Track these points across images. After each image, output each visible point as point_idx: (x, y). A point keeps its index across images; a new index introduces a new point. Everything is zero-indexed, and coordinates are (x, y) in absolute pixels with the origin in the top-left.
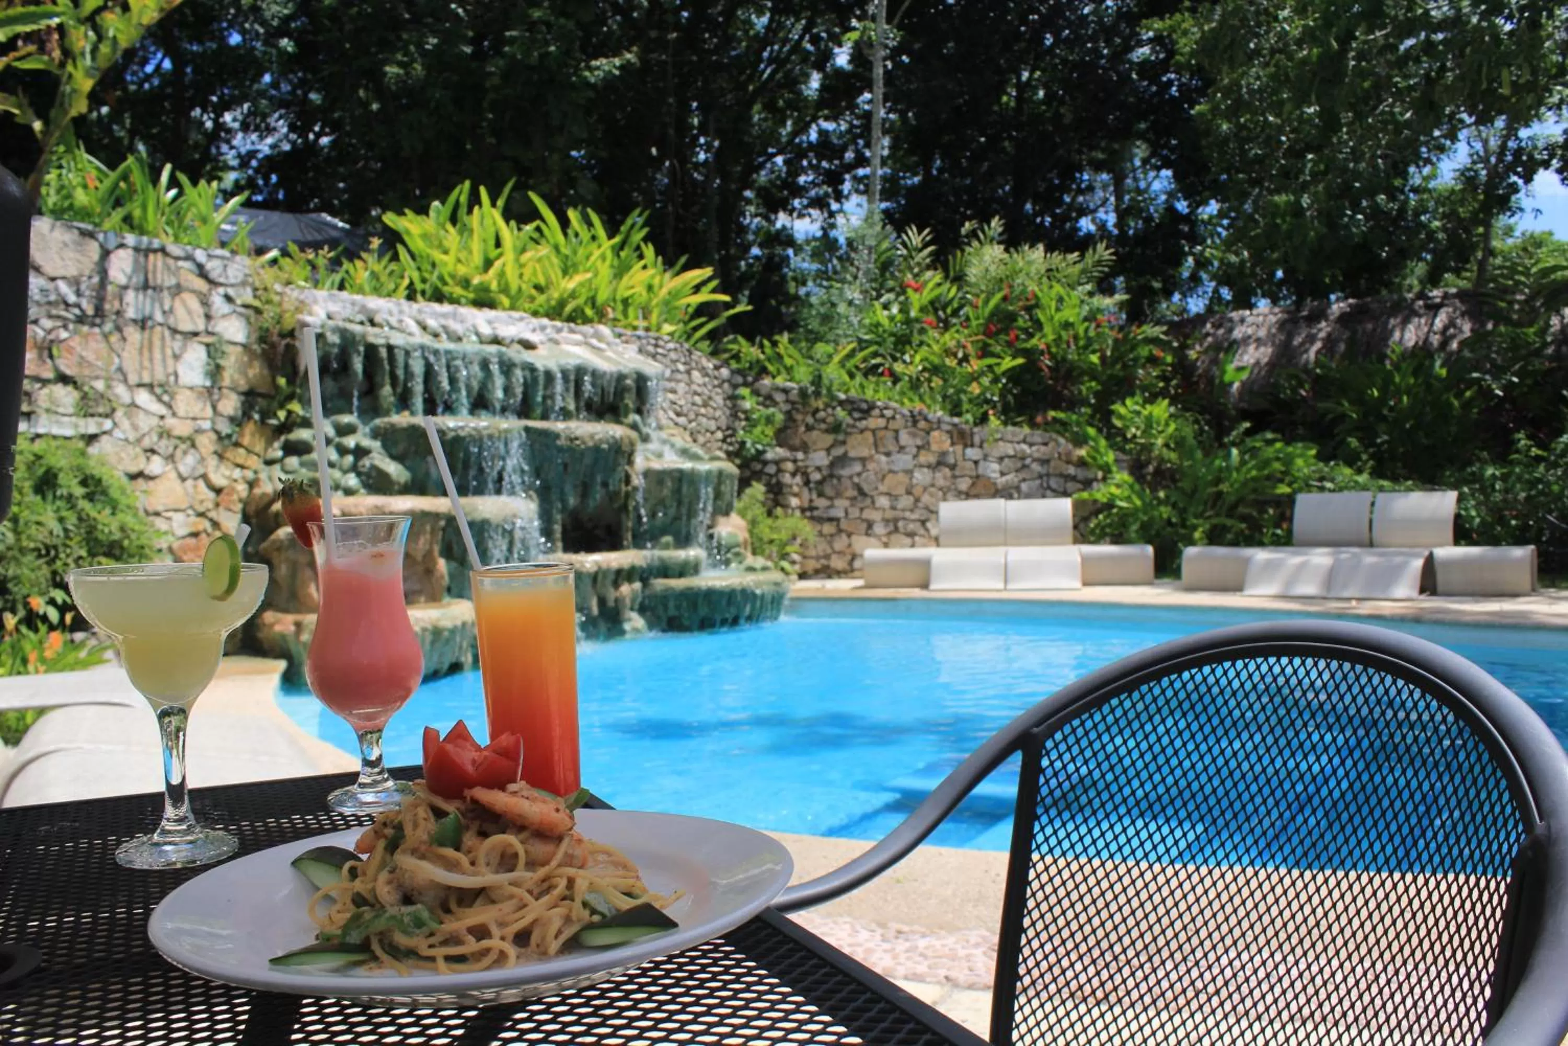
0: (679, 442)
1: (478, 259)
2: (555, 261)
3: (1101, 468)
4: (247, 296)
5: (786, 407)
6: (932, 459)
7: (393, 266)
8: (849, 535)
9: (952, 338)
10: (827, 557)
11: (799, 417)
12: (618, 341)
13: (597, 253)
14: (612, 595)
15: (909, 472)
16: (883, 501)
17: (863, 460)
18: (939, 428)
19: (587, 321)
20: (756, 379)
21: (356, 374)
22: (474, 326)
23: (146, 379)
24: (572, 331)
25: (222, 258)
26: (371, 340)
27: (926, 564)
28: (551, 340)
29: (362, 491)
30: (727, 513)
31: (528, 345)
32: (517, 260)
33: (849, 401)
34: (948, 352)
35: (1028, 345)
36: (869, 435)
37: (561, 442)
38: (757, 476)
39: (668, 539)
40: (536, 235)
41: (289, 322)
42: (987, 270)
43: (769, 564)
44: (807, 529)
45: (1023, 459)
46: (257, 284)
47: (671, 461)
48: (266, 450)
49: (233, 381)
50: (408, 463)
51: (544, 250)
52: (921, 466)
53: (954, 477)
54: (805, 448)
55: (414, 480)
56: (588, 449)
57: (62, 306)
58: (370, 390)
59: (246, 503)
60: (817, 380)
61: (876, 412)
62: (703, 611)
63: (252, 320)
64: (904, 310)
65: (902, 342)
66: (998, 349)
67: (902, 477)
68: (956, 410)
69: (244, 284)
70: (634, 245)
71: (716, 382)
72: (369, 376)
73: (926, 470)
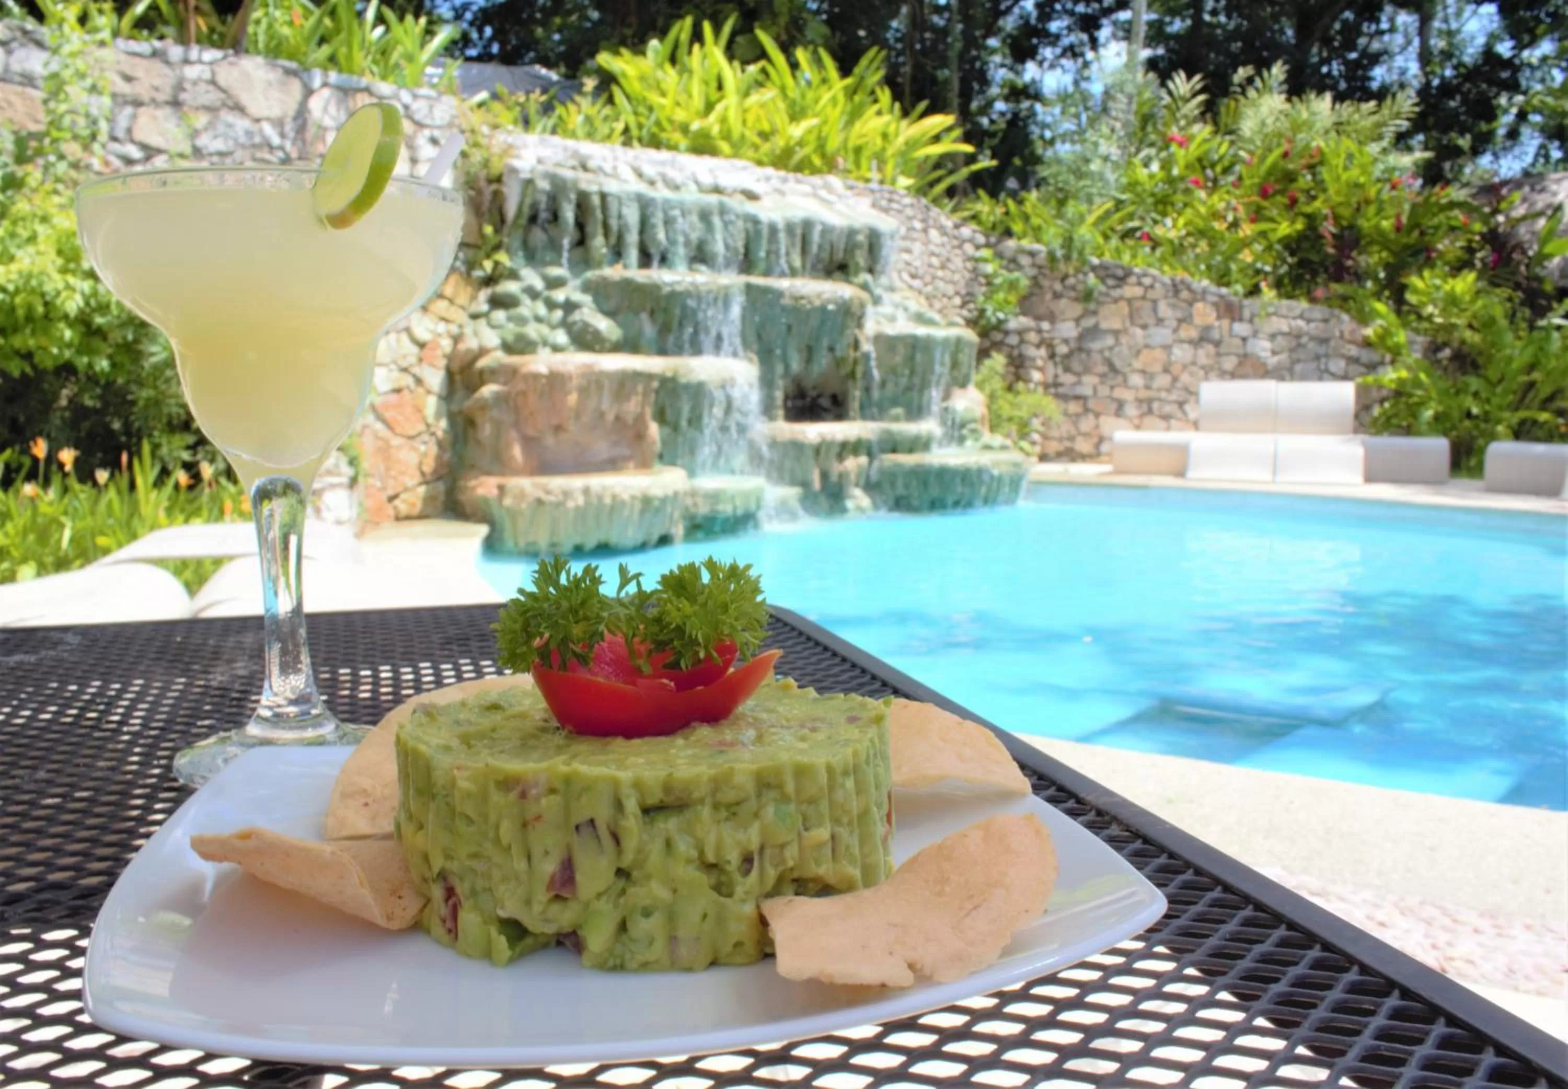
0: (913, 306)
1: (698, 102)
2: (782, 105)
3: (1389, 349)
5: (1033, 272)
6: (1194, 334)
7: (607, 110)
8: (1097, 415)
9: (1221, 200)
10: (1072, 439)
11: (1045, 283)
12: (849, 193)
13: (827, 100)
14: (836, 468)
15: (1167, 348)
16: (1136, 380)
17: (1116, 333)
18: (1203, 299)
19: (815, 171)
20: (999, 241)
21: (566, 223)
22: (694, 175)
24: (798, 181)
25: (428, 98)
26: (584, 186)
27: (1183, 450)
28: (776, 191)
29: (572, 348)
30: (963, 385)
31: (752, 196)
32: (741, 103)
33: (1103, 267)
34: (1216, 215)
35: (1308, 209)
36: (1123, 304)
37: (786, 301)
38: (998, 346)
39: (899, 411)
40: (761, 78)
41: (497, 167)
42: (1263, 124)
43: (1008, 442)
44: (1051, 406)
45: (1298, 337)
46: (465, 126)
47: (903, 327)
50: (620, 318)
51: (769, 93)
52: (1182, 341)
53: (1218, 355)
54: (1052, 318)
55: (626, 337)
56: (814, 309)
57: (266, 149)
58: (581, 242)
59: (450, 358)
60: (1068, 242)
61: (1133, 279)
62: (935, 492)
64: (1166, 165)
65: (1165, 203)
66: (1274, 213)
67: (1159, 354)
68: (1223, 279)
69: (450, 125)
70: (869, 89)
71: (956, 243)
72: (580, 225)
73: (1186, 346)
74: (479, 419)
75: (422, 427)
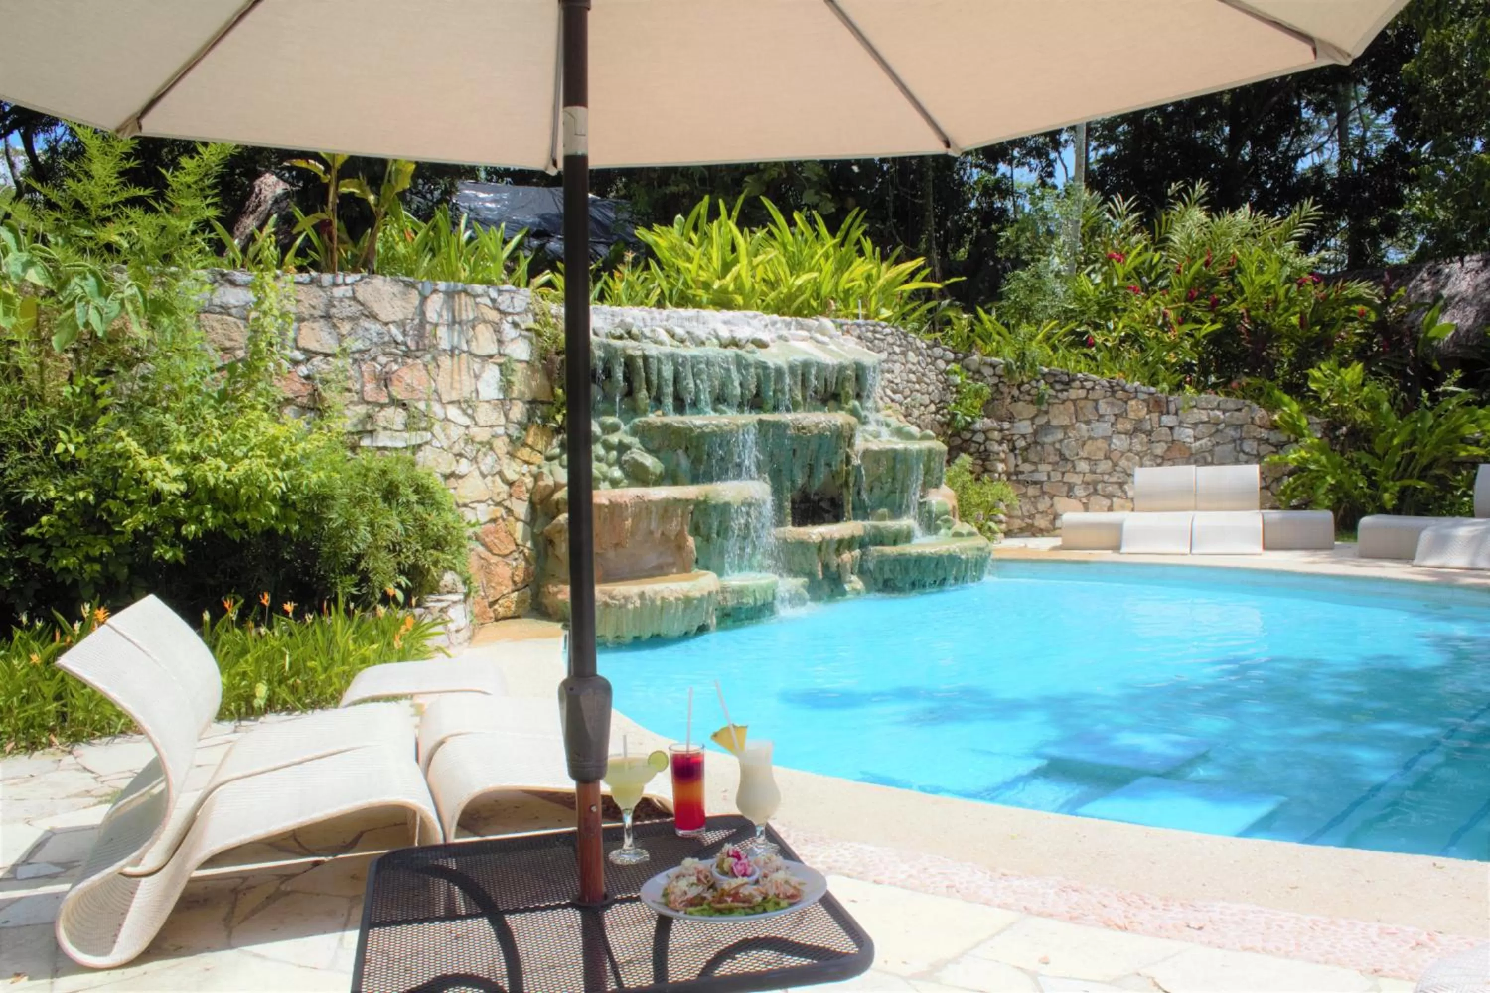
0: (894, 422)
1: (717, 265)
2: (784, 260)
3: (1293, 431)
4: (529, 322)
5: (995, 380)
6: (1130, 426)
8: (1052, 497)
9: (1153, 305)
10: (1031, 516)
11: (1005, 390)
12: (838, 331)
13: (820, 252)
14: (834, 561)
15: (1108, 439)
16: (1083, 466)
17: (1065, 428)
18: (1136, 397)
19: (812, 314)
20: (967, 355)
21: (618, 381)
22: (715, 331)
23: (455, 397)
24: (799, 325)
25: (508, 292)
26: (630, 352)
27: (1118, 527)
28: (780, 337)
29: (626, 482)
30: (937, 486)
31: (761, 344)
32: (750, 263)
33: (1052, 374)
34: (1150, 320)
35: (1229, 309)
36: (1070, 404)
37: (791, 432)
38: (966, 445)
39: (883, 511)
40: (767, 239)
42: (1190, 235)
43: (974, 529)
44: (1012, 492)
45: (1216, 424)
46: (536, 308)
47: (888, 442)
48: (546, 447)
49: (520, 391)
50: (661, 455)
51: (774, 251)
52: (1119, 433)
53: (1152, 442)
54: (1011, 419)
55: (666, 469)
56: (814, 436)
57: (393, 345)
58: (630, 393)
59: (532, 492)
60: (1021, 357)
61: (1077, 384)
62: (914, 575)
63: (534, 340)
64: (1107, 278)
65: (1108, 308)
66: (1199, 314)
67: (1100, 443)
68: (1152, 379)
69: (527, 311)
70: (854, 241)
71: (929, 360)
72: (627, 378)
73: (1123, 436)
74: (556, 541)
75: (514, 547)
